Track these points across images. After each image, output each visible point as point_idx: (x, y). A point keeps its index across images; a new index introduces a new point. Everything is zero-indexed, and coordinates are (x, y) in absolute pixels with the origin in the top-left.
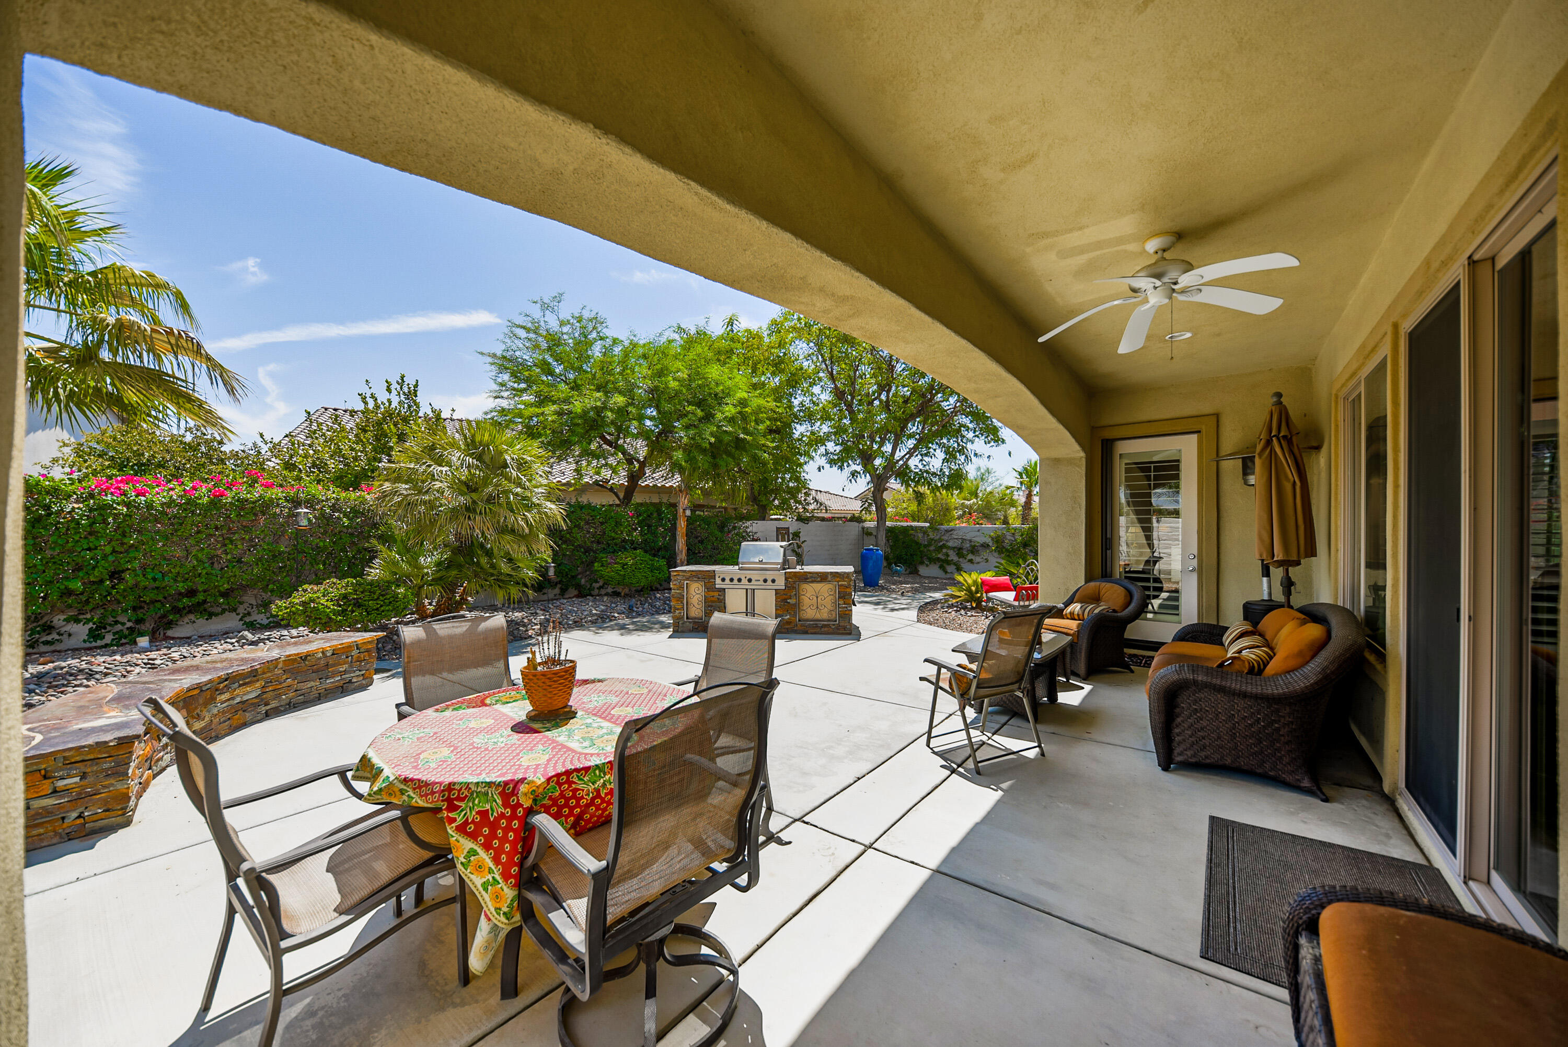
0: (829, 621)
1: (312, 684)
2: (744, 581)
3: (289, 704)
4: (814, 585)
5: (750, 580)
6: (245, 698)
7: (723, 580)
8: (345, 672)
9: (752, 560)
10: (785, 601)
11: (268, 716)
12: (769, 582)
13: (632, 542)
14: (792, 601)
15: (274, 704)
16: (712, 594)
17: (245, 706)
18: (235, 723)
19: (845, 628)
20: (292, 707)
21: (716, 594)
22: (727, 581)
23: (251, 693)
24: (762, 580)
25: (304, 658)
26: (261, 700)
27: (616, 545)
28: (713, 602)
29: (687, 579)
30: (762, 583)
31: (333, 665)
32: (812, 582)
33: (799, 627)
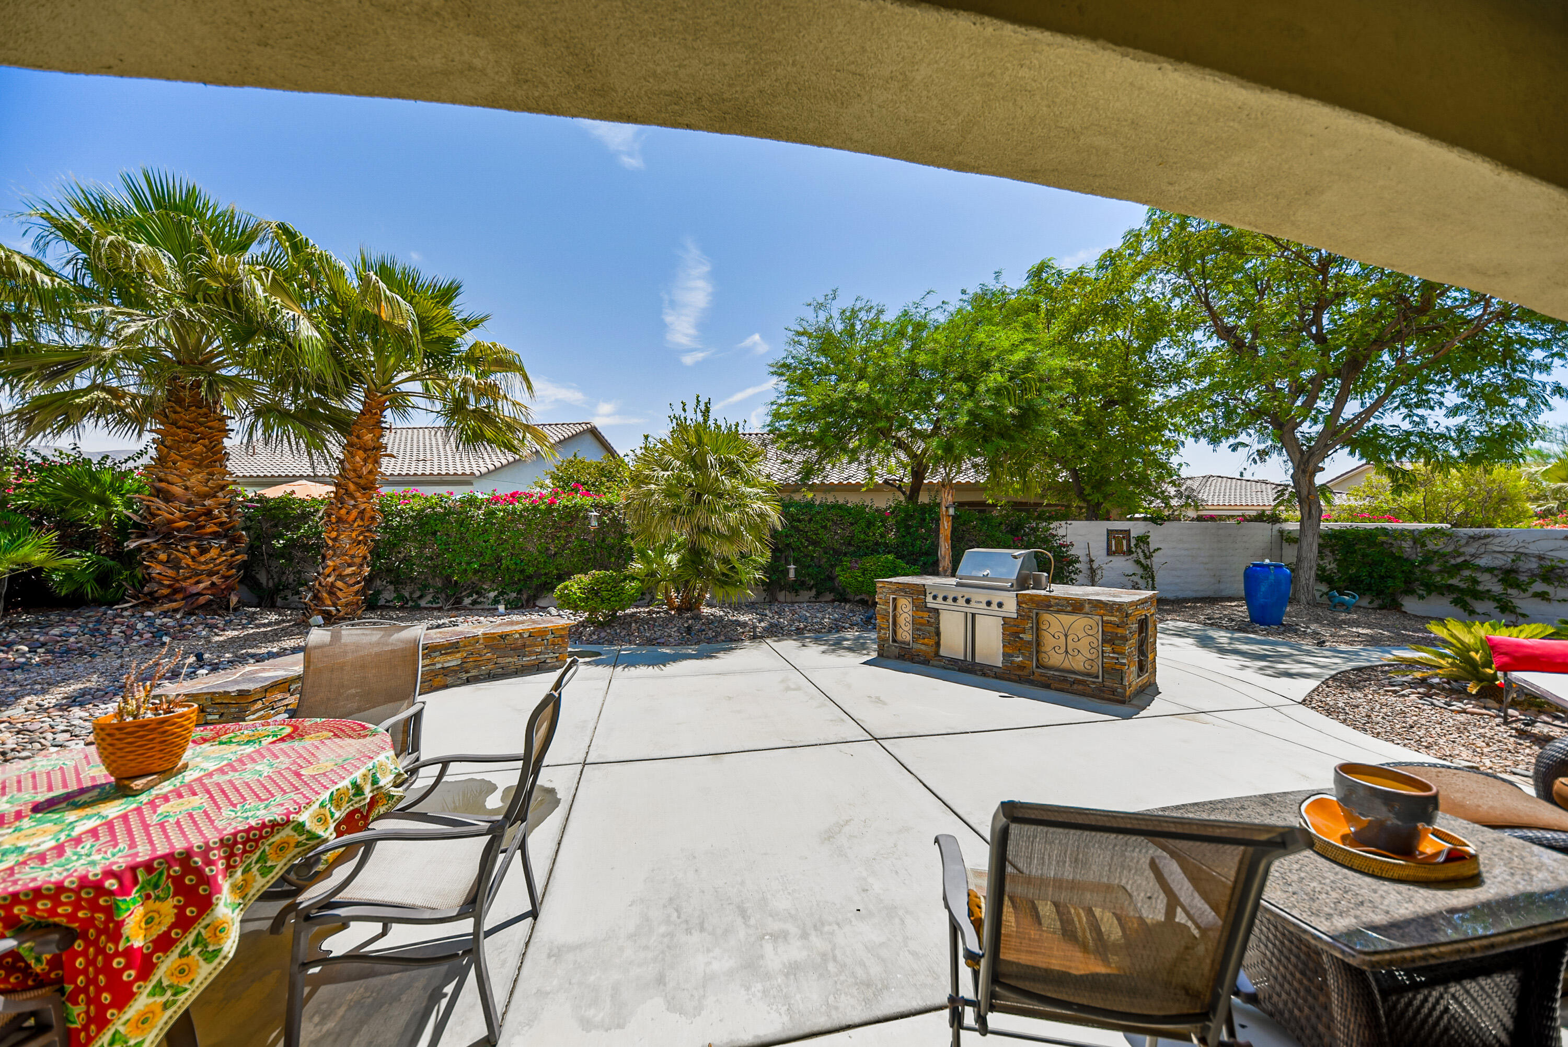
0: (1088, 675)
1: (510, 659)
2: (961, 602)
3: (489, 674)
4: (1063, 617)
5: (968, 601)
6: (446, 665)
7: (935, 597)
8: (541, 653)
9: (974, 573)
10: (1016, 635)
11: (468, 682)
12: (994, 606)
13: (886, 545)
14: (1027, 637)
15: (474, 673)
16: (921, 614)
17: (445, 671)
18: (435, 684)
19: (1114, 691)
20: (491, 677)
21: (926, 615)
22: (940, 600)
23: (453, 661)
24: (984, 601)
25: (503, 637)
26: (462, 668)
27: (868, 548)
28: (922, 624)
29: (893, 593)
30: (984, 606)
31: (530, 646)
32: (1058, 612)
33: (1035, 677)
